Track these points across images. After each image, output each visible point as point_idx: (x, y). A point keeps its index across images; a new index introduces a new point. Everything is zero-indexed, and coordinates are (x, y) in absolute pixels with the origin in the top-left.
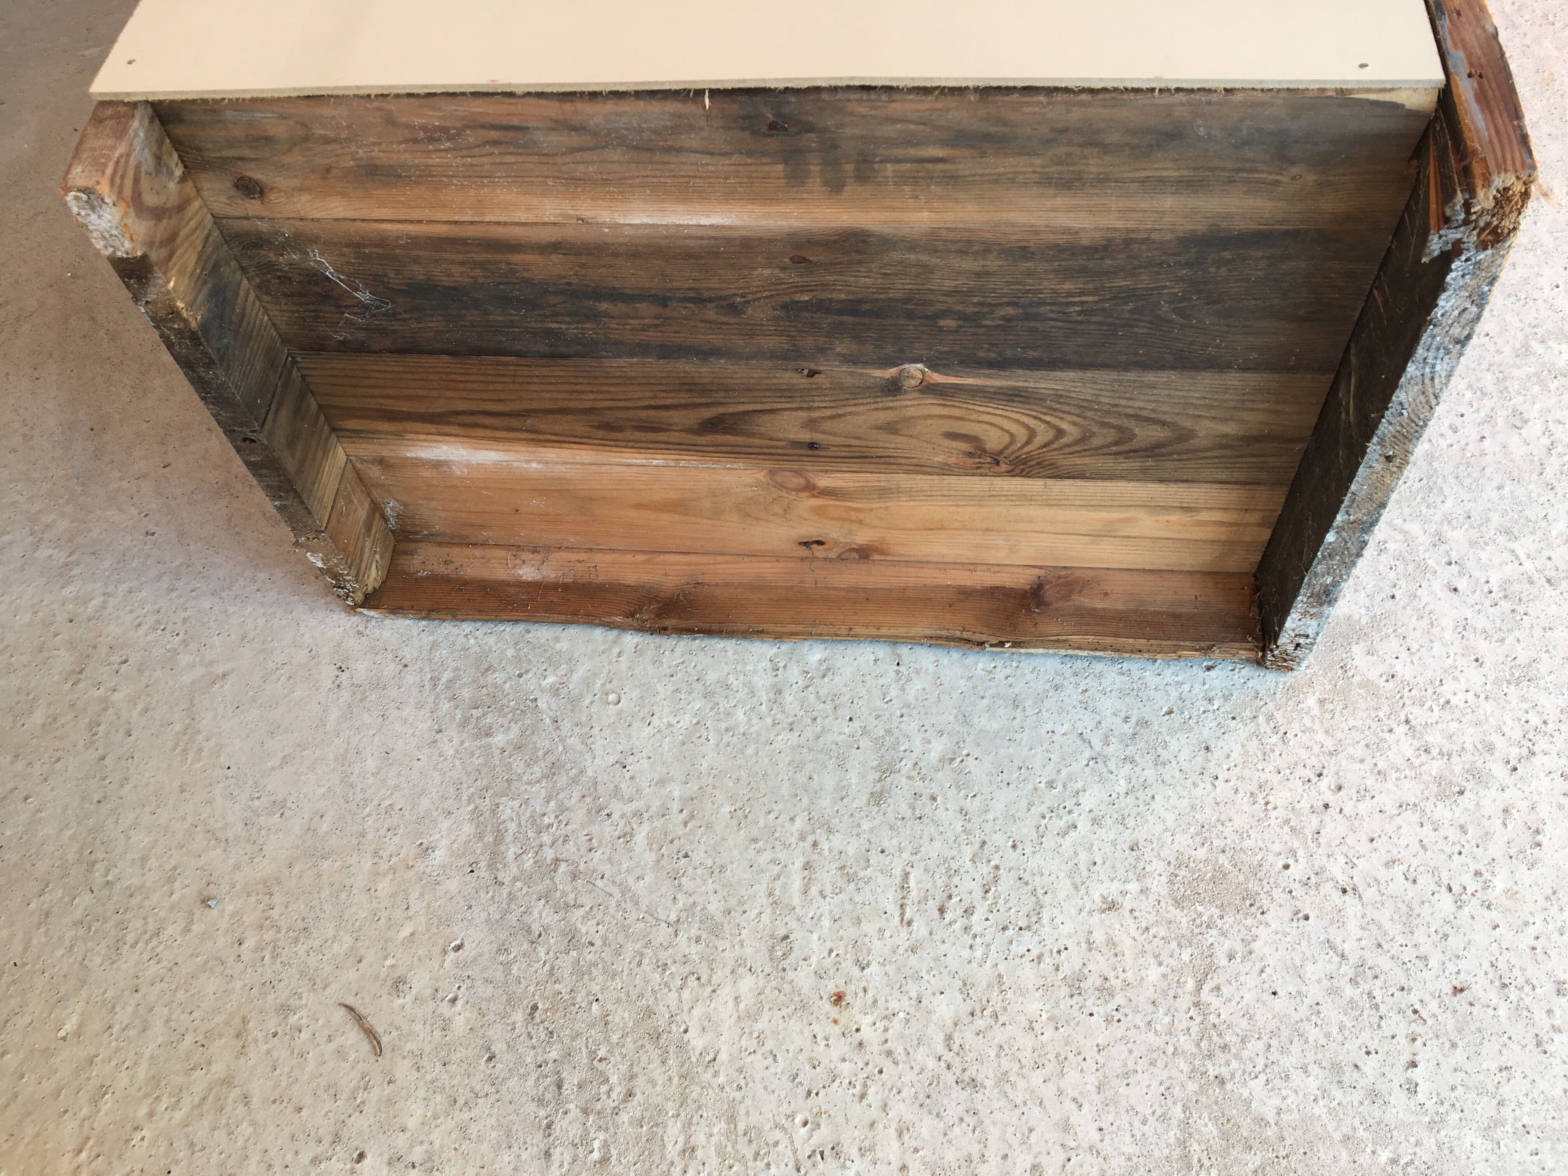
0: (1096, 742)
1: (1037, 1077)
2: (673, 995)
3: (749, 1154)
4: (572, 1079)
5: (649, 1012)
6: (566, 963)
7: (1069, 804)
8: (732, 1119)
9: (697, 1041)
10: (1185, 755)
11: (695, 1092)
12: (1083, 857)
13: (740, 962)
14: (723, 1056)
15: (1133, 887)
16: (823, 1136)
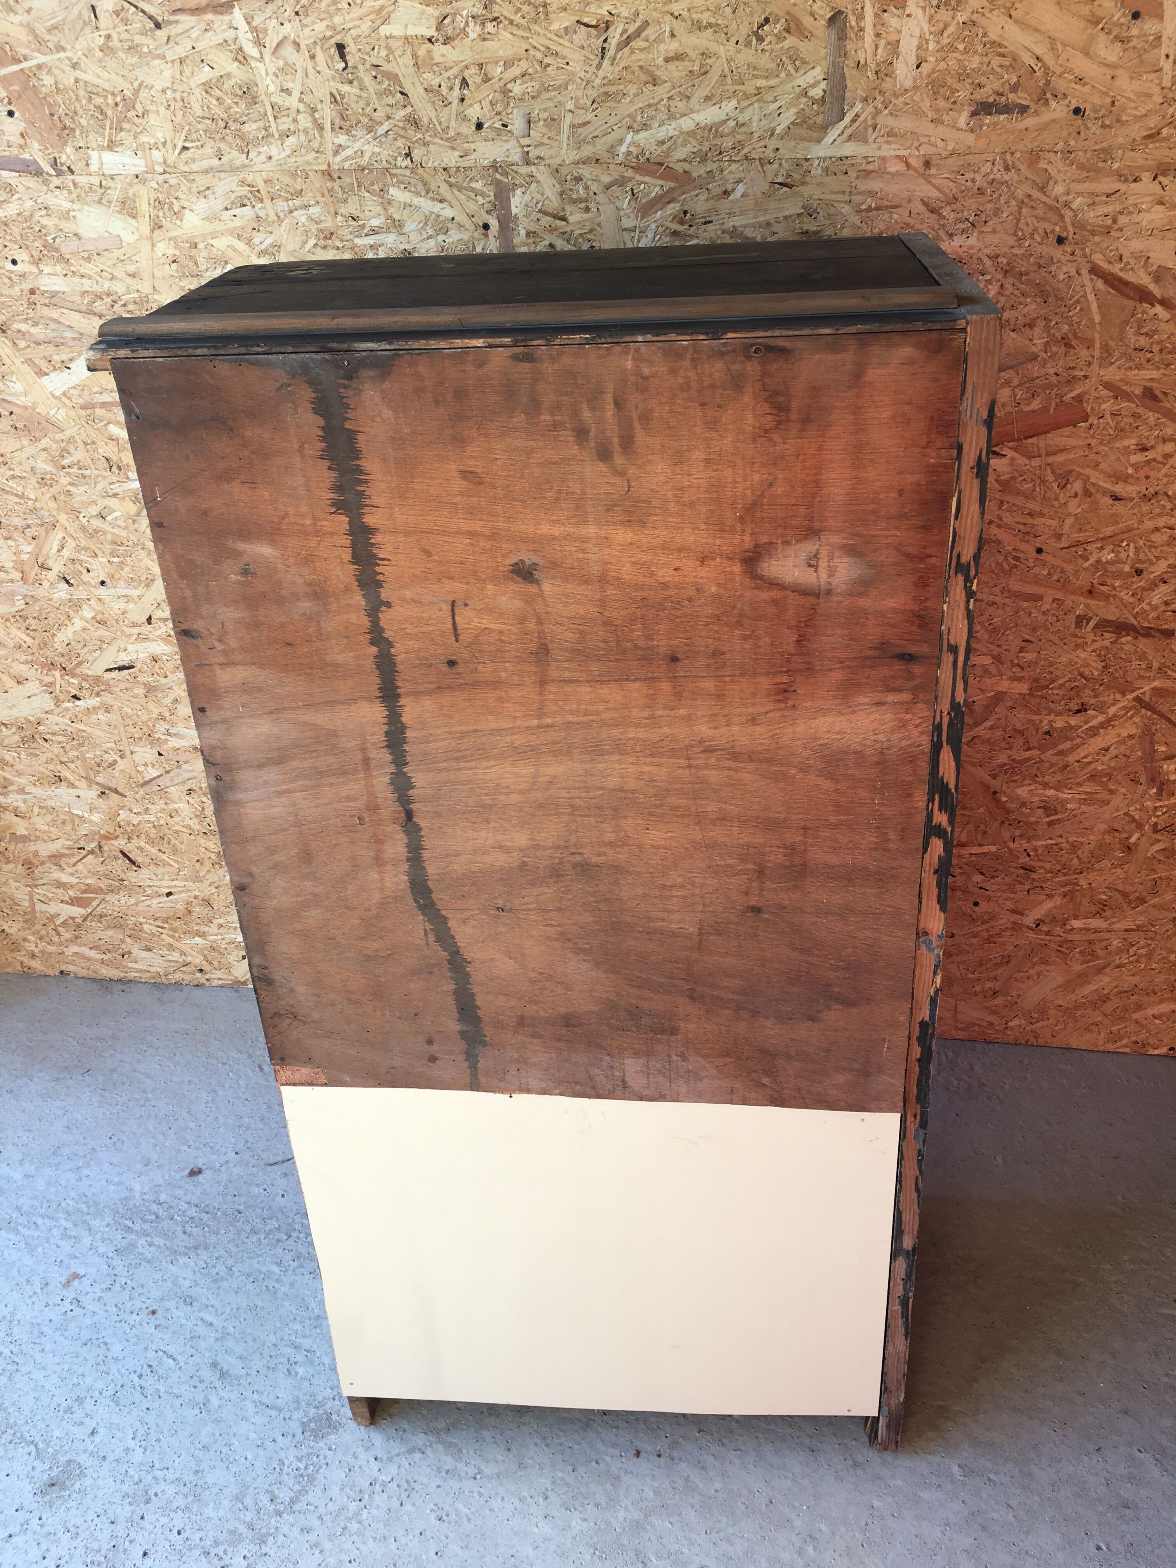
0: (158, 1474)
1: (66, 1367)
2: (205, 1258)
3: (133, 1263)
4: (205, 1217)
5: (206, 1248)
6: (248, 1228)
7: (144, 1443)
8: (149, 1261)
9: (183, 1260)
10: (119, 1511)
11: (167, 1253)
12: (119, 1435)
13: (196, 1283)
14: (171, 1267)
15: (91, 1447)
16: (117, 1287)
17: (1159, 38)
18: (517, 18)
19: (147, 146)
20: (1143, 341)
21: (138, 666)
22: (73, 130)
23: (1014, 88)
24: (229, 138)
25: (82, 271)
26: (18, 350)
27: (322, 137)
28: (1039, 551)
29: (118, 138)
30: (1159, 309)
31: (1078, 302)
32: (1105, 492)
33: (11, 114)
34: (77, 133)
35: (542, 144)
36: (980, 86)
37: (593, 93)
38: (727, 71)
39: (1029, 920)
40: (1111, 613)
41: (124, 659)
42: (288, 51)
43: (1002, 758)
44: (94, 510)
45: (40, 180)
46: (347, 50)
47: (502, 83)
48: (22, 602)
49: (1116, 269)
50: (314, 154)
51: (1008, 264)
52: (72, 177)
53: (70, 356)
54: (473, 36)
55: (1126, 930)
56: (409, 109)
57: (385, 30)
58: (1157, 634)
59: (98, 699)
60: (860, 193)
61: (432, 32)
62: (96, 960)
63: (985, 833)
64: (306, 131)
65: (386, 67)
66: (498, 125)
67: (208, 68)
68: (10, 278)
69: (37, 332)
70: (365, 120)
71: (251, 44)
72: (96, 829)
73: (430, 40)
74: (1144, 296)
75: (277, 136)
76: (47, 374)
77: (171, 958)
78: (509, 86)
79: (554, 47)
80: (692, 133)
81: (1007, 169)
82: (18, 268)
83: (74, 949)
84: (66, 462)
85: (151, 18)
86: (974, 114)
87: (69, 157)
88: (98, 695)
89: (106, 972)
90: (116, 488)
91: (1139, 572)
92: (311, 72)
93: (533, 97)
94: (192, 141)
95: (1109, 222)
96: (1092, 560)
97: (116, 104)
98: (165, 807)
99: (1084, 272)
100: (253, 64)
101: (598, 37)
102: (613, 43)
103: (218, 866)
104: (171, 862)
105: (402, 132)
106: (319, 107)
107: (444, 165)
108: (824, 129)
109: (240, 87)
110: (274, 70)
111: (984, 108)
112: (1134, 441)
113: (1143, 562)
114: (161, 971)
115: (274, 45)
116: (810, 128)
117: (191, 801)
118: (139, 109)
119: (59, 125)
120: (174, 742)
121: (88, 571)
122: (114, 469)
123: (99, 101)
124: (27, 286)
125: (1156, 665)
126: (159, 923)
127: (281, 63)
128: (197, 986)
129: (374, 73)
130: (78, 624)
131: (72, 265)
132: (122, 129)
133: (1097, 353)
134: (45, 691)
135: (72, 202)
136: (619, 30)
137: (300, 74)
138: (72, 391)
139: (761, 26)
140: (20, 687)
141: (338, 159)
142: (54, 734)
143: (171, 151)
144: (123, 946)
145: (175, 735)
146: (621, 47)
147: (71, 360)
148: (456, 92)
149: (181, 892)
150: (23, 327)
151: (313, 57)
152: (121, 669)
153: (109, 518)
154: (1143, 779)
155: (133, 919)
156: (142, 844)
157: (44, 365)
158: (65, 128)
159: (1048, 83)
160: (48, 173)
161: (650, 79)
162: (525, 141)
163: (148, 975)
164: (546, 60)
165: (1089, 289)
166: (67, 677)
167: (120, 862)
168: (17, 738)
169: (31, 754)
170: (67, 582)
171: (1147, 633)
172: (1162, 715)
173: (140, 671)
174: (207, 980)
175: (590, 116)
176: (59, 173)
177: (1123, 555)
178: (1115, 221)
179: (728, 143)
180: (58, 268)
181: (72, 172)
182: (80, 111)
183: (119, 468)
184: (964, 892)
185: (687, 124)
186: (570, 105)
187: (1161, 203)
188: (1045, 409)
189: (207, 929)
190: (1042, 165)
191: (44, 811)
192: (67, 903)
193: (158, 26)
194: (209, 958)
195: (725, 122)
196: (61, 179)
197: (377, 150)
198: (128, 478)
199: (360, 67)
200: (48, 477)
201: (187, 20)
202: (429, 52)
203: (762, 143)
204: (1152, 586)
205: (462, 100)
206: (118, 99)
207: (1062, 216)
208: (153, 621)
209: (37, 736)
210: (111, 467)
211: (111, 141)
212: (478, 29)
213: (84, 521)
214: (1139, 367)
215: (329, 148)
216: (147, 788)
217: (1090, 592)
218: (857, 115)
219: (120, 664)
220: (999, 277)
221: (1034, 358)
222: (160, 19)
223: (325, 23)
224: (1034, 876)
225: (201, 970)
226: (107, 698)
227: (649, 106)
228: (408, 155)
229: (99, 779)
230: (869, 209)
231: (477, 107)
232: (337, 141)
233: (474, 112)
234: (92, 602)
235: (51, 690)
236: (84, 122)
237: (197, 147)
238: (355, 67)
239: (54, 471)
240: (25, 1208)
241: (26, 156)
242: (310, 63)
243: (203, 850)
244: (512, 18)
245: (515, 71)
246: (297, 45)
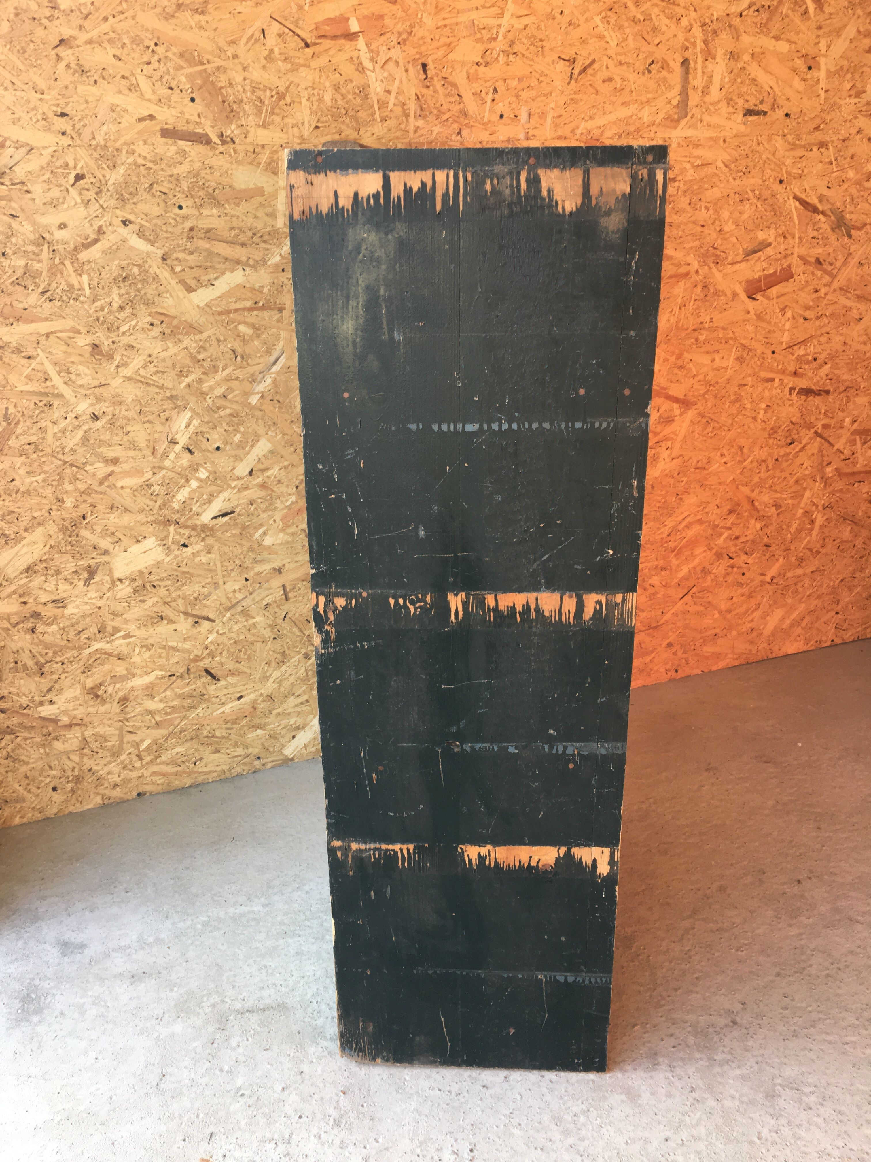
17: (818, 80)
18: (527, 54)
19: (291, 125)
20: (815, 234)
21: (237, 510)
22: (238, 113)
23: (761, 102)
24: (348, 121)
25: (233, 213)
26: (175, 273)
27: (407, 121)
28: (773, 352)
29: (271, 120)
30: (821, 216)
31: (788, 214)
32: (801, 315)
33: (193, 100)
34: (241, 114)
35: (536, 128)
36: (747, 101)
37: (564, 99)
38: (633, 89)
39: (768, 579)
40: (804, 383)
41: (227, 507)
42: (391, 65)
43: (756, 479)
44: (219, 391)
45: (209, 148)
46: (428, 68)
47: (516, 91)
48: (151, 473)
49: (803, 196)
50: (402, 132)
51: (760, 194)
52: (233, 146)
53: (215, 275)
54: (501, 62)
55: (812, 572)
56: (462, 105)
57: (451, 56)
58: (823, 393)
59: (203, 544)
60: (695, 157)
61: (479, 59)
62: (171, 774)
63: (748, 527)
64: (397, 118)
65: (450, 79)
66: (512, 116)
67: (338, 75)
68: (175, 219)
69: (192, 259)
70: (435, 112)
71: (368, 61)
72: (186, 655)
73: (477, 64)
74: (815, 210)
75: (379, 120)
76: (195, 291)
77: (236, 754)
78: (520, 93)
79: (546, 72)
80: (614, 123)
81: (759, 144)
82: (184, 211)
83: (155, 768)
84: (200, 357)
85: (303, 40)
86: (745, 115)
87: (233, 132)
88: (203, 540)
89: (177, 783)
90: (238, 373)
91: (815, 359)
92: (405, 80)
93: (533, 100)
94: (323, 122)
95: (800, 172)
96: (796, 355)
97: (272, 96)
98: (246, 623)
99: (791, 198)
100: (368, 73)
101: (569, 66)
102: (576, 71)
103: (281, 664)
104: (245, 670)
105: (456, 119)
106: (408, 102)
107: (480, 140)
108: (678, 121)
109: (359, 88)
110: (381, 78)
111: (749, 112)
112: (812, 287)
113: (815, 353)
114: (225, 768)
115: (383, 62)
116: (672, 121)
117: (266, 614)
118: (288, 100)
119: (228, 109)
120: (258, 568)
121: (208, 440)
122: (239, 358)
123: (259, 93)
124: (188, 225)
125: (823, 411)
126: (229, 725)
127: (386, 74)
128: (254, 772)
129: (443, 82)
130: (194, 484)
131: (225, 208)
132: (273, 113)
133: (797, 241)
134: (159, 545)
135: (231, 163)
136: (581, 63)
137: (397, 82)
138: (213, 302)
139: (650, 65)
140: (139, 545)
141: (417, 135)
142: (161, 580)
143: (307, 129)
144: (196, 755)
145: (260, 561)
146: (580, 73)
147: (216, 279)
148: (490, 96)
149: (251, 692)
150: (181, 256)
151: (407, 71)
152: (224, 515)
153: (229, 397)
154: (818, 479)
155: (208, 728)
156: (223, 660)
157: (193, 283)
158: (232, 111)
159: (775, 100)
160: (215, 143)
161: (594, 91)
162: (528, 126)
163: (215, 774)
164: (541, 79)
165: (793, 207)
166: (179, 530)
167: (203, 680)
168: (129, 590)
169: (140, 601)
170: (190, 451)
171: (817, 393)
172: (826, 440)
173: (239, 515)
174: (263, 765)
175: (563, 112)
176: (224, 143)
177: (808, 351)
178: (803, 171)
179: (632, 129)
180: (215, 211)
181: (234, 142)
182: (245, 100)
183: (242, 358)
184: (738, 568)
185: (612, 117)
186: (552, 105)
187: (821, 162)
188: (776, 272)
189: (267, 720)
190: (773, 142)
191: (144, 649)
192: (153, 728)
193: (307, 45)
194: (266, 745)
195: (631, 116)
196: (225, 147)
197: (441, 130)
198: (248, 364)
199: (435, 78)
200: (185, 370)
201: (327, 43)
202: (476, 71)
203: (649, 129)
204: (821, 367)
205: (493, 100)
206: (274, 93)
207: (781, 169)
208: (254, 472)
209: (147, 585)
210: (236, 358)
211: (264, 121)
212: (505, 59)
213: (210, 401)
214: (814, 247)
215: (411, 128)
216: (233, 611)
217: (795, 373)
218: (693, 115)
219: (224, 511)
220: (755, 201)
221: (770, 244)
222: (309, 41)
223: (416, 50)
224: (770, 549)
225: (259, 758)
226: (210, 541)
227: (594, 106)
228: (459, 133)
229: (195, 612)
230: (698, 166)
231: (501, 104)
232: (417, 124)
233: (500, 107)
234: (208, 465)
235: (164, 542)
236: (246, 107)
237: (325, 126)
238: (432, 78)
239: (190, 364)
240: (286, 921)
241: (200, 131)
242: (404, 74)
243: (271, 653)
244: (524, 53)
245: (524, 84)
246: (397, 63)
